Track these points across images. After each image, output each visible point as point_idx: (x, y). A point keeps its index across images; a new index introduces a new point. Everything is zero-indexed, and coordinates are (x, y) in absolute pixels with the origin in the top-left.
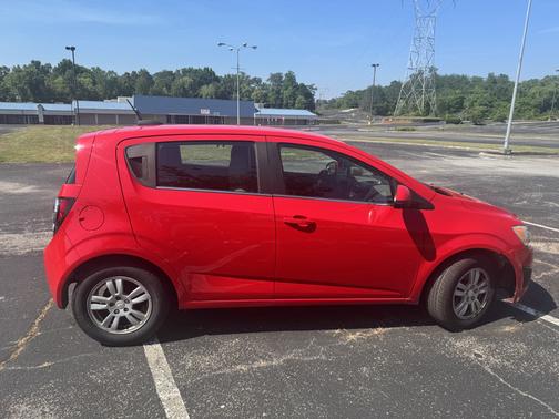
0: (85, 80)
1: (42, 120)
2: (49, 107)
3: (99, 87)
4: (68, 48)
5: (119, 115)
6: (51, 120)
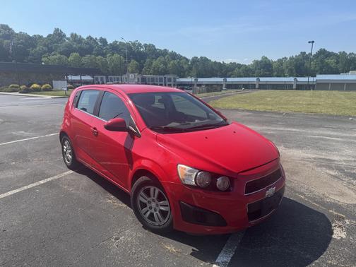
0: (331, 61)
1: (294, 87)
2: (301, 79)
3: (340, 64)
4: (309, 42)
5: (347, 84)
6: (300, 87)
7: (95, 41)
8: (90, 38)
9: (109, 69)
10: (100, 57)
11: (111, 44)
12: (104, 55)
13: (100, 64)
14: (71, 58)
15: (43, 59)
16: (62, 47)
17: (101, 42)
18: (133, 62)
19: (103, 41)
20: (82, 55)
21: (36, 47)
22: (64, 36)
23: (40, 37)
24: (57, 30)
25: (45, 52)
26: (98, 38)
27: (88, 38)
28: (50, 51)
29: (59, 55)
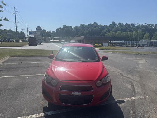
7: (129, 25)
8: (127, 24)
9: (134, 38)
10: (130, 32)
11: (136, 26)
12: (132, 31)
13: (130, 35)
14: (117, 33)
15: (106, 34)
16: (114, 29)
17: (132, 25)
18: (148, 34)
19: (133, 25)
20: (122, 32)
21: (104, 30)
22: (116, 24)
23: (106, 26)
24: (113, 22)
25: (107, 32)
26: (131, 24)
27: (126, 24)
28: (109, 31)
29: (112, 33)
